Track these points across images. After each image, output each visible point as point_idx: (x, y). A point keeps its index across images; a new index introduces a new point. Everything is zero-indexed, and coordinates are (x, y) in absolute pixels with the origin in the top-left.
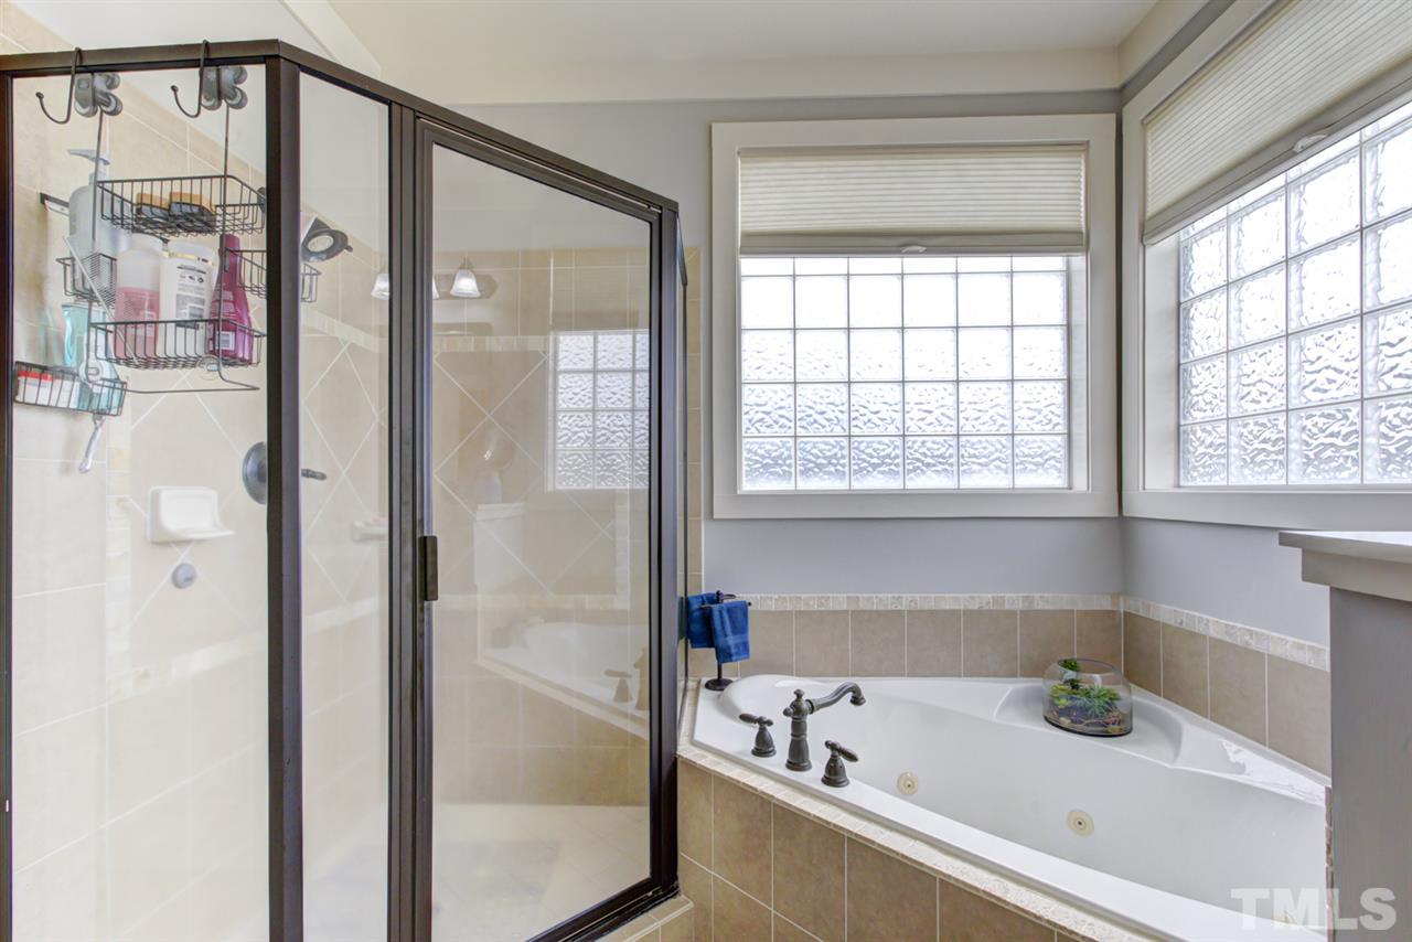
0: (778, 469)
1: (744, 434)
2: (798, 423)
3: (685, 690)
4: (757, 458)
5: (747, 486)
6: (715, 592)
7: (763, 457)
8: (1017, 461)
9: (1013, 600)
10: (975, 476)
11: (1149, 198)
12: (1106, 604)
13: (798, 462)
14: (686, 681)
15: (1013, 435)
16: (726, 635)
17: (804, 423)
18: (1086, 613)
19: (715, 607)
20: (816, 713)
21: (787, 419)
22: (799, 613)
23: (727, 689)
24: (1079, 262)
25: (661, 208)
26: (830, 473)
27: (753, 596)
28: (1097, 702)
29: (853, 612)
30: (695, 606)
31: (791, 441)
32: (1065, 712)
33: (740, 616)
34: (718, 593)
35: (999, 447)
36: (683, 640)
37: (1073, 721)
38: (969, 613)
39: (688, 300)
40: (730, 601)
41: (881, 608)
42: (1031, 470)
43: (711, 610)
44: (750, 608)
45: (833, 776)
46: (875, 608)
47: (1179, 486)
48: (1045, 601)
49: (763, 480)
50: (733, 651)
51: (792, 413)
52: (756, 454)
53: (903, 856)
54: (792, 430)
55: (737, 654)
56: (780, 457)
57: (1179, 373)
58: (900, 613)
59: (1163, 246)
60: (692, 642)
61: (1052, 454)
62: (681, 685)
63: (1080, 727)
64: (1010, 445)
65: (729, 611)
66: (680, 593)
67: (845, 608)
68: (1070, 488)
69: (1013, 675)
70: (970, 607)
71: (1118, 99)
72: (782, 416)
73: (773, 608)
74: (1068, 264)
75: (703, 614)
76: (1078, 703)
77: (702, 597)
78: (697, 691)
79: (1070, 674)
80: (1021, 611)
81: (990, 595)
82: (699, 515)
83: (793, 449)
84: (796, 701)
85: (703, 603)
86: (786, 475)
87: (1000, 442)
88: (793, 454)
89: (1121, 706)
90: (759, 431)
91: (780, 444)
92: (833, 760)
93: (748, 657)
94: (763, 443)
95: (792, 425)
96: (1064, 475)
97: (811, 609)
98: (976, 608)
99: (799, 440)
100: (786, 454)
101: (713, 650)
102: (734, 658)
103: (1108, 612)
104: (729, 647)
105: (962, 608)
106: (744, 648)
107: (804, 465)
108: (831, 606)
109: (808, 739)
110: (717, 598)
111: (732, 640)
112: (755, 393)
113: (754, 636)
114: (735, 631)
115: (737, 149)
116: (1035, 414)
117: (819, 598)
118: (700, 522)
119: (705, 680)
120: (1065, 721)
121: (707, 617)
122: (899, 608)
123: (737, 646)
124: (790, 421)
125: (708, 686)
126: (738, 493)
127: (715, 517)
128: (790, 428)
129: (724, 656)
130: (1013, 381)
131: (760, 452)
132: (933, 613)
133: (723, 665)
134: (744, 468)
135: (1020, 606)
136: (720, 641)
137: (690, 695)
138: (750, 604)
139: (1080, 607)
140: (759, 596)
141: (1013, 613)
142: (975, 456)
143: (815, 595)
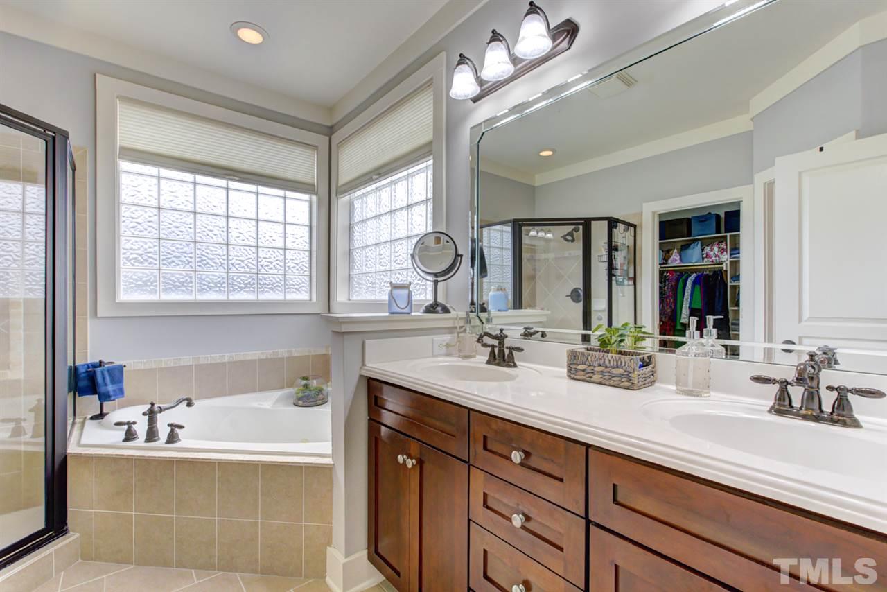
0: (148, 288)
1: (121, 266)
2: (161, 262)
3: (74, 423)
4: (132, 281)
5: (124, 296)
6: (98, 361)
7: (137, 280)
8: (286, 287)
9: (283, 352)
10: (266, 294)
11: (340, 178)
12: (324, 352)
13: (161, 284)
14: (74, 419)
15: (285, 275)
16: (106, 385)
17: (165, 262)
18: (316, 356)
19: (98, 370)
20: (163, 413)
21: (154, 259)
22: (161, 369)
23: (105, 418)
24: (314, 198)
25: (54, 133)
26: (183, 291)
27: (128, 362)
28: (313, 392)
29: (196, 365)
30: (82, 370)
31: (157, 272)
32: (300, 399)
33: (117, 373)
34: (100, 362)
35: (278, 280)
36: (72, 393)
37: (304, 402)
38: (260, 360)
39: (76, 180)
40: (110, 365)
41: (213, 362)
42: (293, 292)
43: (94, 372)
44: (125, 369)
45: (172, 438)
46: (209, 362)
47: (350, 300)
48: (297, 352)
49: (136, 294)
50: (112, 394)
51: (158, 256)
52: (131, 278)
53: (203, 459)
54: (158, 266)
55: (115, 395)
56: (149, 280)
57: (350, 253)
58: (224, 364)
59: (345, 199)
60: (79, 393)
61: (303, 284)
62: (70, 421)
63: (306, 404)
64: (283, 279)
65: (108, 371)
66: (70, 363)
67: (191, 363)
68: (311, 300)
69: (282, 388)
70: (261, 358)
71: (330, 131)
72: (149, 257)
73: (143, 368)
74: (311, 198)
75: (88, 376)
76: (306, 394)
77: (88, 365)
78: (83, 424)
79: (305, 382)
80: (287, 358)
81: (271, 351)
82: (86, 315)
83: (158, 277)
84: (151, 407)
85: (89, 368)
86: (153, 292)
87: (279, 278)
88: (158, 279)
89: (324, 392)
90: (133, 265)
91: (149, 274)
92: (172, 431)
93: (123, 397)
94: (137, 272)
95: (158, 263)
96: (308, 294)
97: (169, 366)
98: (264, 358)
99: (162, 272)
100: (153, 279)
101: (97, 396)
102: (112, 398)
103: (324, 355)
104: (108, 392)
105: (257, 358)
106: (121, 392)
107: (165, 286)
108: (182, 364)
109: (158, 426)
110: (101, 364)
111: (110, 388)
112: (131, 242)
113: (127, 384)
114: (113, 382)
115: (116, 94)
116: (295, 265)
117: (174, 359)
118: (86, 319)
119: (89, 416)
120: (301, 403)
121: (91, 377)
122: (224, 361)
123: (114, 391)
124: (156, 260)
125: (92, 418)
126: (117, 301)
127: (99, 315)
128: (155, 264)
129: (104, 397)
130: (285, 249)
131: (134, 277)
132: (242, 362)
133: (105, 403)
134: (122, 287)
135: (286, 355)
136: (102, 389)
137: (77, 427)
138: (125, 366)
139: (313, 353)
140: (132, 361)
141: (283, 359)
142: (266, 284)
143: (172, 358)
